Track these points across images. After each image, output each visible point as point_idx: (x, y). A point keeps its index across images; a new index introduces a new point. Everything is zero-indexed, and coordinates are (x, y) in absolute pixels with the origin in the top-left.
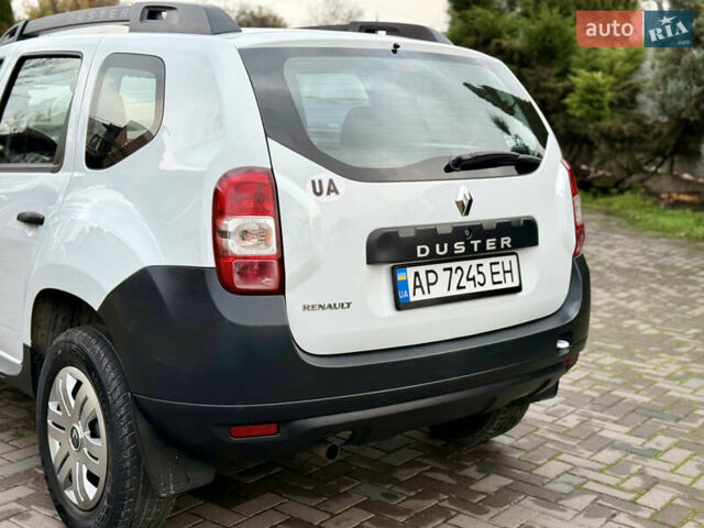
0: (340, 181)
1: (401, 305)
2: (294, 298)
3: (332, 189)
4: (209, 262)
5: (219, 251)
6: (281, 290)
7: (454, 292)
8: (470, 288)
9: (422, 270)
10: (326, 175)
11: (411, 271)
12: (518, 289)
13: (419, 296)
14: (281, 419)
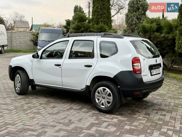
0: (146, 59)
1: (152, 75)
2: (142, 74)
3: (145, 60)
4: (132, 70)
5: (133, 68)
6: (141, 73)
7: (156, 73)
8: (157, 73)
9: (153, 70)
10: (144, 58)
11: (152, 70)
12: (160, 73)
13: (153, 74)
14: (140, 91)
